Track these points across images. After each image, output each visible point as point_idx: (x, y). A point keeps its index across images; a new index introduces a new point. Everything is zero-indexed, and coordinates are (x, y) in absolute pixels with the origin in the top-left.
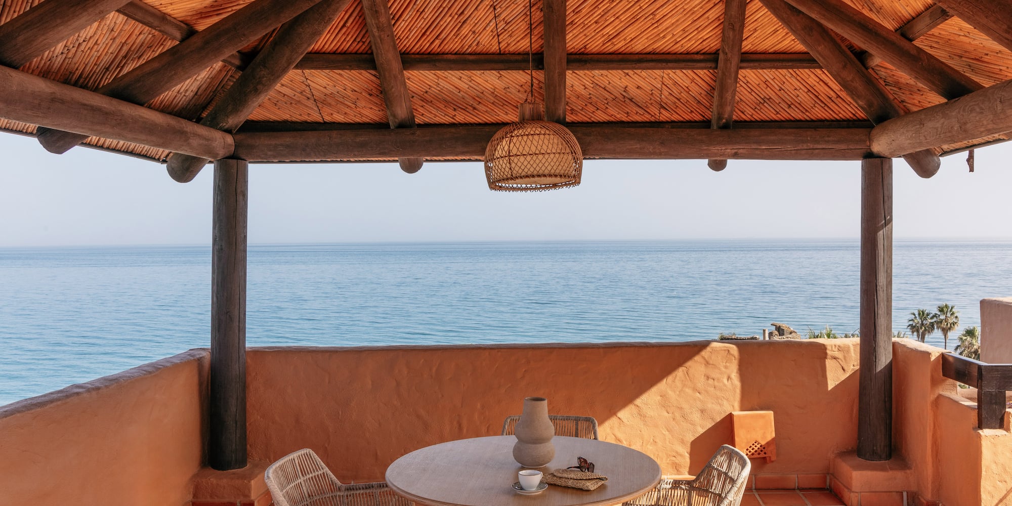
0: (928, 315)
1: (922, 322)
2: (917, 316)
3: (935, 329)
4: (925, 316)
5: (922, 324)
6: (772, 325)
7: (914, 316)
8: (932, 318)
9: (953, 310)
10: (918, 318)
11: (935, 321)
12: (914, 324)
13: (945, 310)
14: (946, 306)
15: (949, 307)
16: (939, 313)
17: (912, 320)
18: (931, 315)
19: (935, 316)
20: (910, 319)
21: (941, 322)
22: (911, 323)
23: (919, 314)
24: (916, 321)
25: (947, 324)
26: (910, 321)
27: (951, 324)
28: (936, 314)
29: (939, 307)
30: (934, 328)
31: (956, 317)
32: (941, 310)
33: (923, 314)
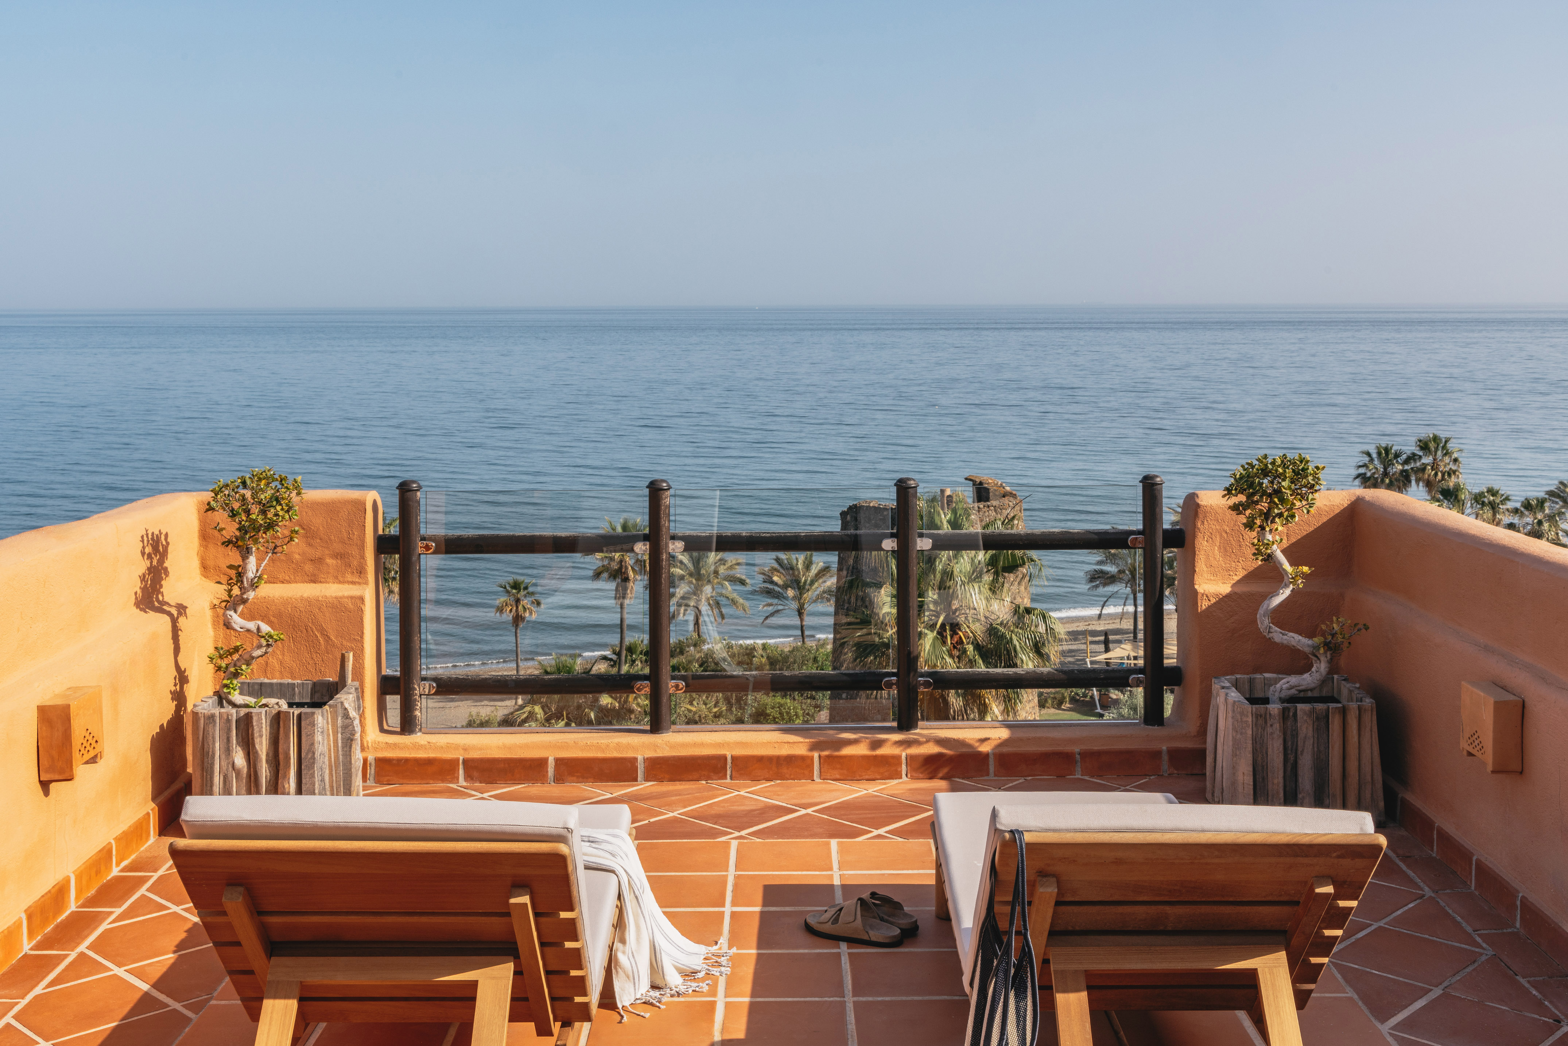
0: (1397, 456)
1: (1385, 469)
2: (1374, 456)
3: (1413, 483)
4: (1391, 456)
5: (1385, 474)
6: (966, 479)
7: (1367, 459)
8: (1407, 462)
9: (1449, 445)
10: (1376, 462)
11: (1412, 469)
12: (1369, 474)
13: (1432, 445)
14: (1436, 439)
15: (1440, 440)
16: (1421, 453)
17: (1365, 466)
18: (1404, 457)
19: (1412, 457)
20: (1361, 464)
21: (1423, 469)
22: (1362, 470)
23: (1379, 454)
24: (1371, 467)
25: (1436, 474)
26: (1360, 466)
27: (1443, 475)
28: (1414, 454)
29: (1420, 441)
30: (1410, 482)
31: (1456, 460)
32: (1424, 446)
33: (1386, 455)
